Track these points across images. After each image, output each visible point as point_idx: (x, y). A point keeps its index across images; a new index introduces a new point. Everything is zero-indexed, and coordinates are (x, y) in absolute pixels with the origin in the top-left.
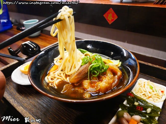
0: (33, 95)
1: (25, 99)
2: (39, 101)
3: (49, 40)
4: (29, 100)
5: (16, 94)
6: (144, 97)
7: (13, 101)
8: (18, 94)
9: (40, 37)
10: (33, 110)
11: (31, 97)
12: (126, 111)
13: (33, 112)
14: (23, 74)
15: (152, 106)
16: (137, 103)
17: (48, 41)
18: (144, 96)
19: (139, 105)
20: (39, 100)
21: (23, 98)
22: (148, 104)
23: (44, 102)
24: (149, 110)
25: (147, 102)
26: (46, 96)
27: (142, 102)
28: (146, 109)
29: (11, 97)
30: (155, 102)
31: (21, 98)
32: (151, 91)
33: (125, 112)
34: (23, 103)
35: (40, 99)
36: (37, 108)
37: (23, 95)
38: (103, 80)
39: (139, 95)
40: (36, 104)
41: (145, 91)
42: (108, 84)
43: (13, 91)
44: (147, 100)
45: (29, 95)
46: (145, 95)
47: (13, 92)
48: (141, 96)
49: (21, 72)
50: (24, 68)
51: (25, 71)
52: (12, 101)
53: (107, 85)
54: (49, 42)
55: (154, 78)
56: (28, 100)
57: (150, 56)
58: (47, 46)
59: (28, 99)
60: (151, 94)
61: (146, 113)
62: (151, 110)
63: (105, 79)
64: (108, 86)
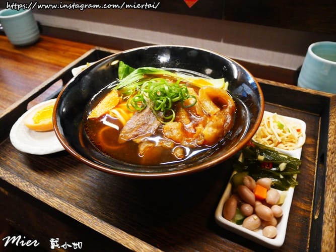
0: (66, 170)
1: (52, 180)
2: (83, 180)
3: (62, 50)
4: (61, 181)
5: (30, 174)
6: (270, 144)
7: (36, 189)
8: (35, 174)
9: (42, 44)
10: (75, 198)
11: (63, 174)
12: (246, 173)
13: (78, 201)
14: (33, 132)
15: (286, 157)
16: (262, 156)
17: (61, 53)
18: (270, 142)
19: (265, 159)
20: (82, 177)
21: (47, 180)
22: (280, 155)
23: (91, 179)
24: (282, 166)
25: (277, 153)
26: (92, 169)
27: (269, 154)
28: (277, 165)
29: (28, 183)
30: (288, 150)
31: (44, 180)
32: (280, 131)
33: (245, 176)
34: (52, 189)
35: (82, 175)
36: (82, 194)
37: (45, 173)
38: (208, 122)
39: (263, 141)
40: (77, 187)
41: (270, 134)
42: (218, 127)
43: (23, 169)
44: (276, 149)
45: (57, 172)
46: (272, 141)
47: (23, 171)
48: (265, 142)
49: (28, 129)
50: (33, 118)
51: (36, 125)
52: (33, 190)
53: (215, 131)
54: (64, 53)
55: (280, 107)
56: (58, 181)
57: (268, 64)
58: (68, 64)
59: (58, 179)
60: (282, 137)
61: (279, 171)
62: (287, 165)
63: (210, 121)
64: (218, 131)
